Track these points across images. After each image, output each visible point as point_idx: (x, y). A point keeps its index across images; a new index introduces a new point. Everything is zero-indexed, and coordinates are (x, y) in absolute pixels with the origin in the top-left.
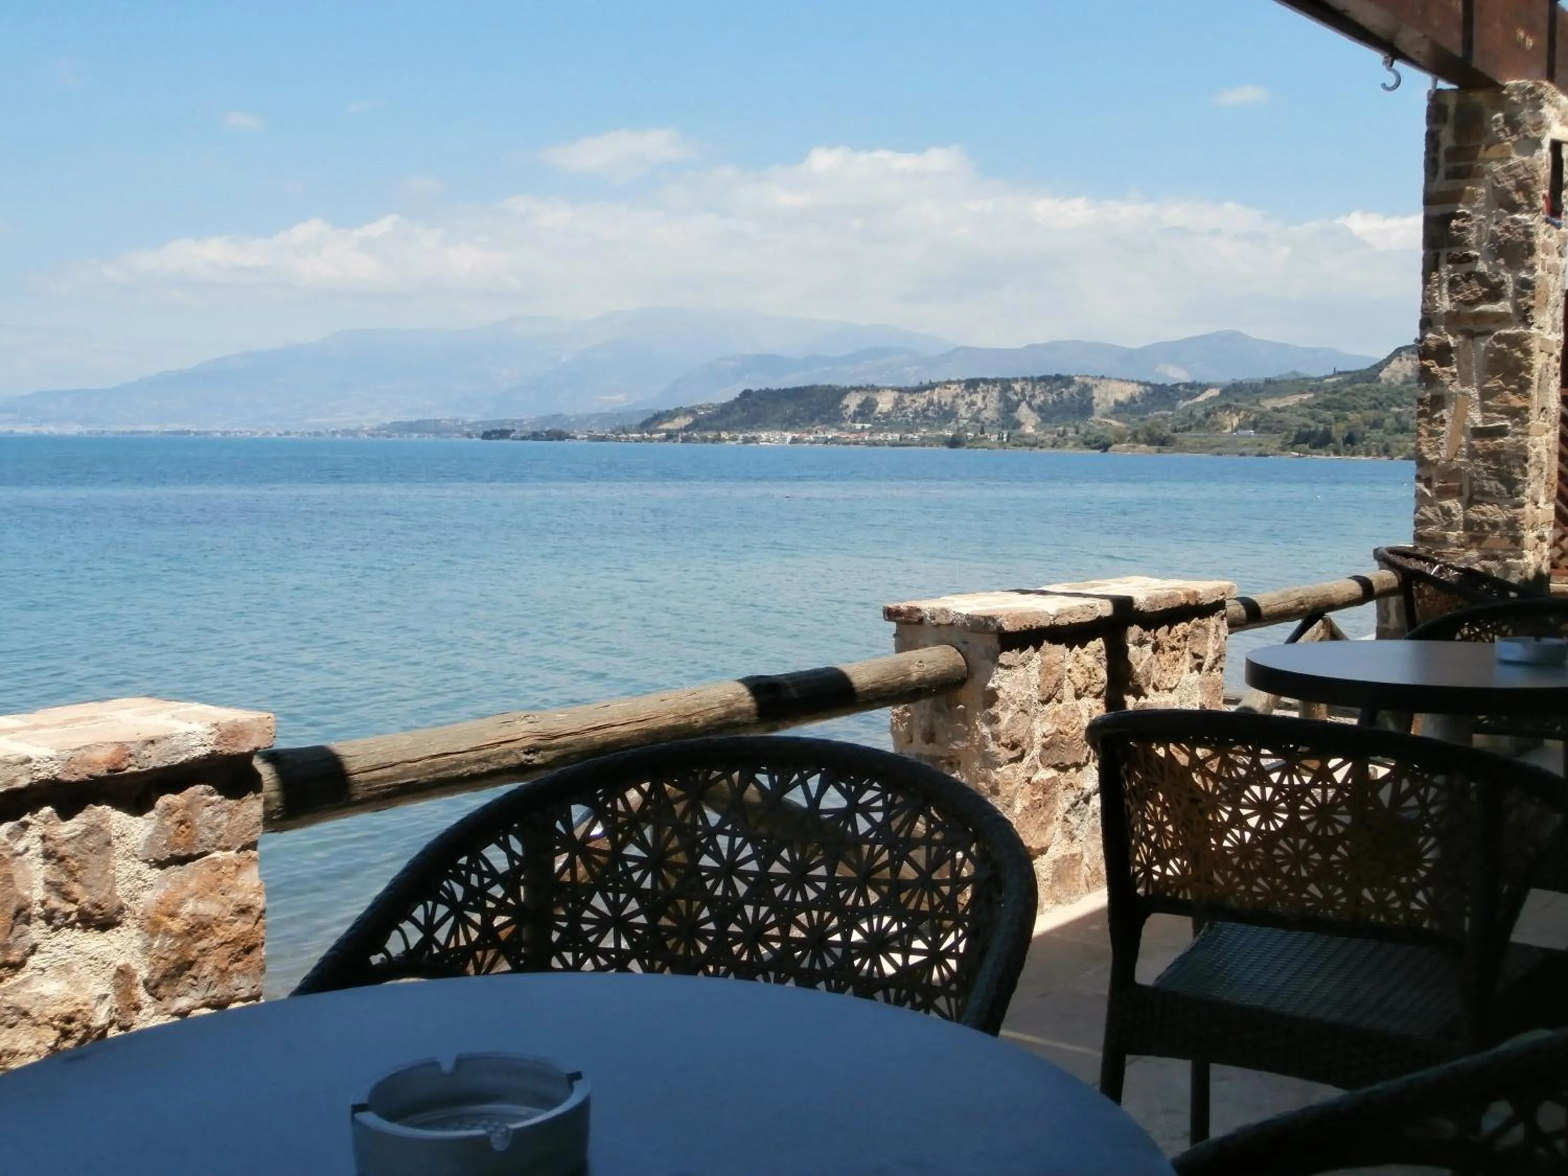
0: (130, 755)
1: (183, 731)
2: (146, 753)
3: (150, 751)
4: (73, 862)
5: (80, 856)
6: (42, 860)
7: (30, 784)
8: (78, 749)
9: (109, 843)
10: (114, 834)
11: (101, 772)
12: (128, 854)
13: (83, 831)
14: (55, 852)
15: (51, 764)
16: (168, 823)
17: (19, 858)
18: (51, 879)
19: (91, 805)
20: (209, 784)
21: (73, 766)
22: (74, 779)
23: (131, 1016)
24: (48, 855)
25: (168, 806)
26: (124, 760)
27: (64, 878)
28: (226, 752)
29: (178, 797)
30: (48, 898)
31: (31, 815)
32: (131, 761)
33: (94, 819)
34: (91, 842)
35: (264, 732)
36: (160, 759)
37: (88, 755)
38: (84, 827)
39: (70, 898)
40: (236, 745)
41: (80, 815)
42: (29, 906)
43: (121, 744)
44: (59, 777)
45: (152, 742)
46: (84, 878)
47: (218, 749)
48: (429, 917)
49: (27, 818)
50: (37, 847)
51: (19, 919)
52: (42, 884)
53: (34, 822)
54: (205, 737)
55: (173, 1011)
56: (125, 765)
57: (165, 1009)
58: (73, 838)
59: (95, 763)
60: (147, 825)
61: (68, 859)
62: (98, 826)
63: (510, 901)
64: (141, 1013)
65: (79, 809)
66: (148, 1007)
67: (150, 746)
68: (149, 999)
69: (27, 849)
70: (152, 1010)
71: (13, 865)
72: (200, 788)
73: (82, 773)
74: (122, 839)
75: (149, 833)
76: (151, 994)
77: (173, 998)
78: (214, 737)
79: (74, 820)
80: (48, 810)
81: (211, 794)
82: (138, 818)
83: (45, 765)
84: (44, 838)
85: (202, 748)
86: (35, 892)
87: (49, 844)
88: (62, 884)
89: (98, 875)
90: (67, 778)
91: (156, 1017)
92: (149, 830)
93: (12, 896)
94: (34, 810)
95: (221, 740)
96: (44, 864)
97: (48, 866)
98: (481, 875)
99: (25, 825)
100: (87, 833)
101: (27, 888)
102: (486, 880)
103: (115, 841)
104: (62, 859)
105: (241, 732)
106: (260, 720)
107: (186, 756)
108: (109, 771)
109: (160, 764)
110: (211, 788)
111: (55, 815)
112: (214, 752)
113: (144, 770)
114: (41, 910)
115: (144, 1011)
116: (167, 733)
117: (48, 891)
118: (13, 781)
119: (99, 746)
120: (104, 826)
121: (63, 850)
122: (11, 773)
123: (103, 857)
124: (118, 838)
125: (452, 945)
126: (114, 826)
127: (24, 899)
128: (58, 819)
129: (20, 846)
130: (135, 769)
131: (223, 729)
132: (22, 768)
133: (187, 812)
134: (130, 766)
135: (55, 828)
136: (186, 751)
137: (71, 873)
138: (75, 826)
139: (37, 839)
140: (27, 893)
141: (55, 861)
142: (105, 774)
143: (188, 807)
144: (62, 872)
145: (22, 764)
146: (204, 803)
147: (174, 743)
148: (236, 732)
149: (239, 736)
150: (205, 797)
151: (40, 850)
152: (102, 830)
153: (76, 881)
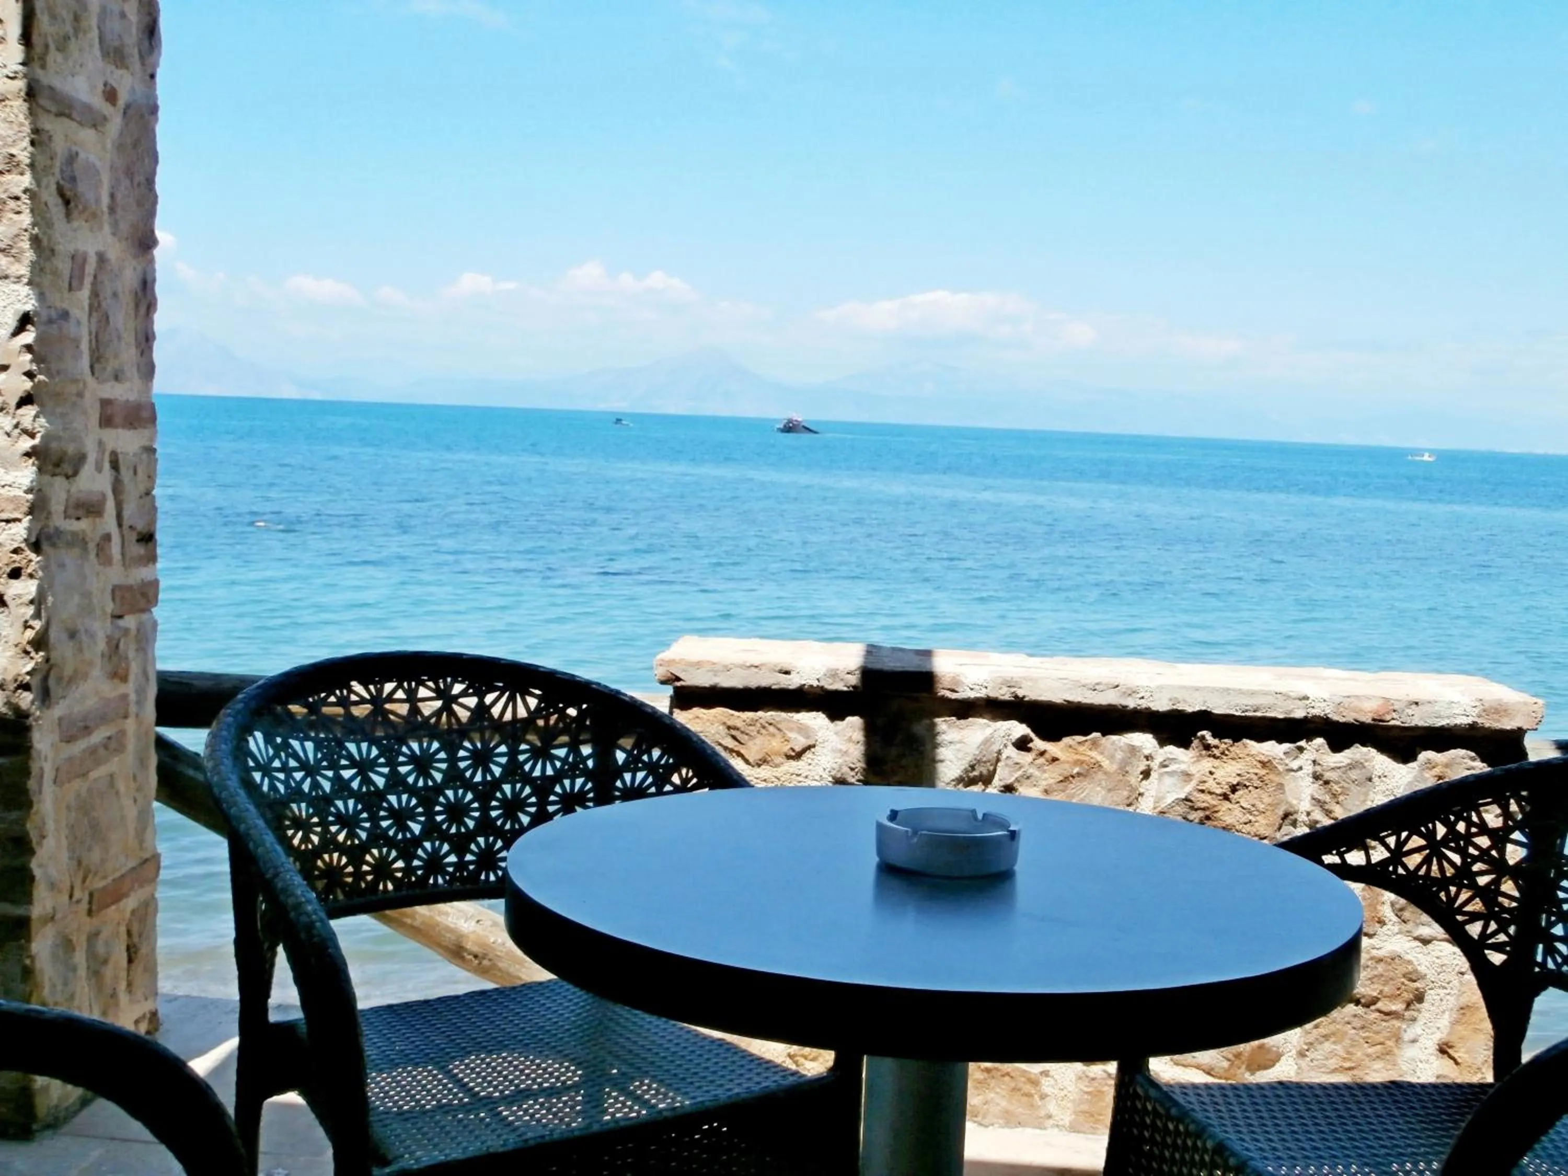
0: (1394, 711)
1: (1447, 700)
2: (1410, 712)
3: (1413, 710)
4: (1336, 787)
5: (1343, 784)
6: (1311, 780)
7: (1306, 717)
8: (1348, 697)
9: (1370, 780)
10: (1376, 773)
11: (1367, 719)
12: (1387, 793)
13: (1349, 764)
14: (1322, 775)
15: (1324, 704)
16: (1427, 775)
17: (1293, 773)
18: (1316, 796)
19: (1358, 745)
20: (1472, 750)
21: (1342, 709)
22: (1342, 720)
23: (1374, 926)
24: (1316, 777)
25: (1429, 761)
26: (1388, 713)
27: (1327, 798)
28: (1487, 725)
29: (1439, 755)
30: (1312, 811)
31: (1307, 742)
32: (1395, 715)
33: (1358, 757)
34: (1354, 774)
35: (1529, 715)
36: (1421, 719)
37: (1356, 703)
38: (1349, 761)
39: (1332, 816)
40: (1499, 721)
41: (1347, 751)
42: (1296, 812)
43: (1387, 700)
44: (1329, 716)
45: (1417, 703)
46: (1345, 802)
47: (1479, 721)
48: (1400, 844)
49: (1302, 743)
50: (1309, 769)
51: (1287, 821)
52: (1309, 798)
53: (1309, 748)
54: (1469, 709)
55: (1415, 935)
56: (1388, 717)
57: (1408, 932)
58: (1339, 768)
59: (1361, 710)
60: (1408, 773)
61: (1332, 784)
62: (1361, 763)
63: (1494, 853)
64: (1385, 928)
65: (1348, 746)
66: (1393, 925)
67: (1414, 706)
68: (1395, 919)
69: (1301, 768)
70: (1396, 929)
71: (1287, 777)
72: (1461, 752)
73: (1348, 717)
74: (1384, 779)
75: (1410, 780)
76: (1397, 915)
77: (1417, 925)
78: (1477, 710)
79: (1342, 754)
80: (1320, 741)
81: (1473, 759)
82: (1401, 765)
83: (1319, 704)
84: (1314, 762)
85: (1464, 717)
86: (1302, 803)
87: (1318, 768)
88: (1325, 802)
89: (1357, 803)
90: (1335, 717)
91: (1399, 936)
92: (1409, 778)
93: (1282, 801)
94: (1309, 739)
95: (1484, 714)
96: (1313, 783)
97: (1316, 786)
98: (1470, 824)
99: (1301, 749)
100: (1351, 766)
101: (1296, 799)
102: (1474, 830)
103: (1375, 779)
104: (1327, 783)
105: (1505, 711)
106: (1526, 704)
107: (1448, 721)
108: (1374, 720)
109: (1421, 723)
110: (1473, 754)
111: (1326, 746)
112: (1475, 723)
113: (1406, 725)
114: (1306, 819)
115: (1389, 927)
116: (1431, 699)
117: (1314, 805)
118: (1291, 711)
119: (1368, 698)
120: (1366, 764)
121: (1328, 775)
122: (1290, 705)
123: (1364, 790)
124: (1380, 777)
125: (1422, 872)
126: (1376, 767)
127: (1291, 806)
128: (1328, 750)
129: (1295, 765)
130: (1398, 723)
131: (1487, 705)
132: (1300, 703)
133: (1446, 770)
134: (1393, 719)
135: (1324, 756)
136: (1448, 717)
137: (1334, 796)
138: (1342, 759)
139: (1310, 762)
140: (1295, 802)
141: (1321, 782)
142: (1369, 721)
143: (1447, 766)
144: (1326, 793)
145: (1300, 700)
146: (1464, 765)
147: (1436, 708)
148: (1500, 710)
149: (1503, 713)
150: (1465, 761)
151: (1311, 771)
152: (1364, 767)
153: (1338, 803)
